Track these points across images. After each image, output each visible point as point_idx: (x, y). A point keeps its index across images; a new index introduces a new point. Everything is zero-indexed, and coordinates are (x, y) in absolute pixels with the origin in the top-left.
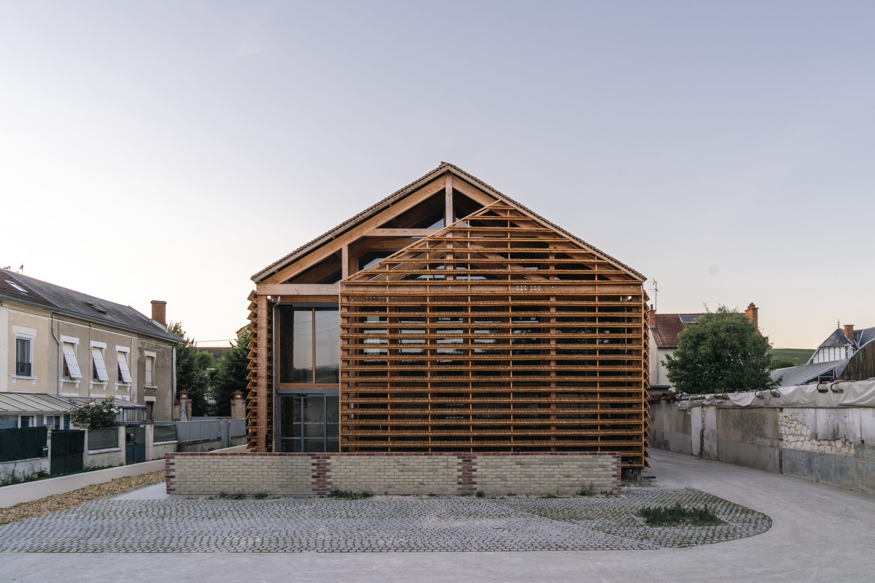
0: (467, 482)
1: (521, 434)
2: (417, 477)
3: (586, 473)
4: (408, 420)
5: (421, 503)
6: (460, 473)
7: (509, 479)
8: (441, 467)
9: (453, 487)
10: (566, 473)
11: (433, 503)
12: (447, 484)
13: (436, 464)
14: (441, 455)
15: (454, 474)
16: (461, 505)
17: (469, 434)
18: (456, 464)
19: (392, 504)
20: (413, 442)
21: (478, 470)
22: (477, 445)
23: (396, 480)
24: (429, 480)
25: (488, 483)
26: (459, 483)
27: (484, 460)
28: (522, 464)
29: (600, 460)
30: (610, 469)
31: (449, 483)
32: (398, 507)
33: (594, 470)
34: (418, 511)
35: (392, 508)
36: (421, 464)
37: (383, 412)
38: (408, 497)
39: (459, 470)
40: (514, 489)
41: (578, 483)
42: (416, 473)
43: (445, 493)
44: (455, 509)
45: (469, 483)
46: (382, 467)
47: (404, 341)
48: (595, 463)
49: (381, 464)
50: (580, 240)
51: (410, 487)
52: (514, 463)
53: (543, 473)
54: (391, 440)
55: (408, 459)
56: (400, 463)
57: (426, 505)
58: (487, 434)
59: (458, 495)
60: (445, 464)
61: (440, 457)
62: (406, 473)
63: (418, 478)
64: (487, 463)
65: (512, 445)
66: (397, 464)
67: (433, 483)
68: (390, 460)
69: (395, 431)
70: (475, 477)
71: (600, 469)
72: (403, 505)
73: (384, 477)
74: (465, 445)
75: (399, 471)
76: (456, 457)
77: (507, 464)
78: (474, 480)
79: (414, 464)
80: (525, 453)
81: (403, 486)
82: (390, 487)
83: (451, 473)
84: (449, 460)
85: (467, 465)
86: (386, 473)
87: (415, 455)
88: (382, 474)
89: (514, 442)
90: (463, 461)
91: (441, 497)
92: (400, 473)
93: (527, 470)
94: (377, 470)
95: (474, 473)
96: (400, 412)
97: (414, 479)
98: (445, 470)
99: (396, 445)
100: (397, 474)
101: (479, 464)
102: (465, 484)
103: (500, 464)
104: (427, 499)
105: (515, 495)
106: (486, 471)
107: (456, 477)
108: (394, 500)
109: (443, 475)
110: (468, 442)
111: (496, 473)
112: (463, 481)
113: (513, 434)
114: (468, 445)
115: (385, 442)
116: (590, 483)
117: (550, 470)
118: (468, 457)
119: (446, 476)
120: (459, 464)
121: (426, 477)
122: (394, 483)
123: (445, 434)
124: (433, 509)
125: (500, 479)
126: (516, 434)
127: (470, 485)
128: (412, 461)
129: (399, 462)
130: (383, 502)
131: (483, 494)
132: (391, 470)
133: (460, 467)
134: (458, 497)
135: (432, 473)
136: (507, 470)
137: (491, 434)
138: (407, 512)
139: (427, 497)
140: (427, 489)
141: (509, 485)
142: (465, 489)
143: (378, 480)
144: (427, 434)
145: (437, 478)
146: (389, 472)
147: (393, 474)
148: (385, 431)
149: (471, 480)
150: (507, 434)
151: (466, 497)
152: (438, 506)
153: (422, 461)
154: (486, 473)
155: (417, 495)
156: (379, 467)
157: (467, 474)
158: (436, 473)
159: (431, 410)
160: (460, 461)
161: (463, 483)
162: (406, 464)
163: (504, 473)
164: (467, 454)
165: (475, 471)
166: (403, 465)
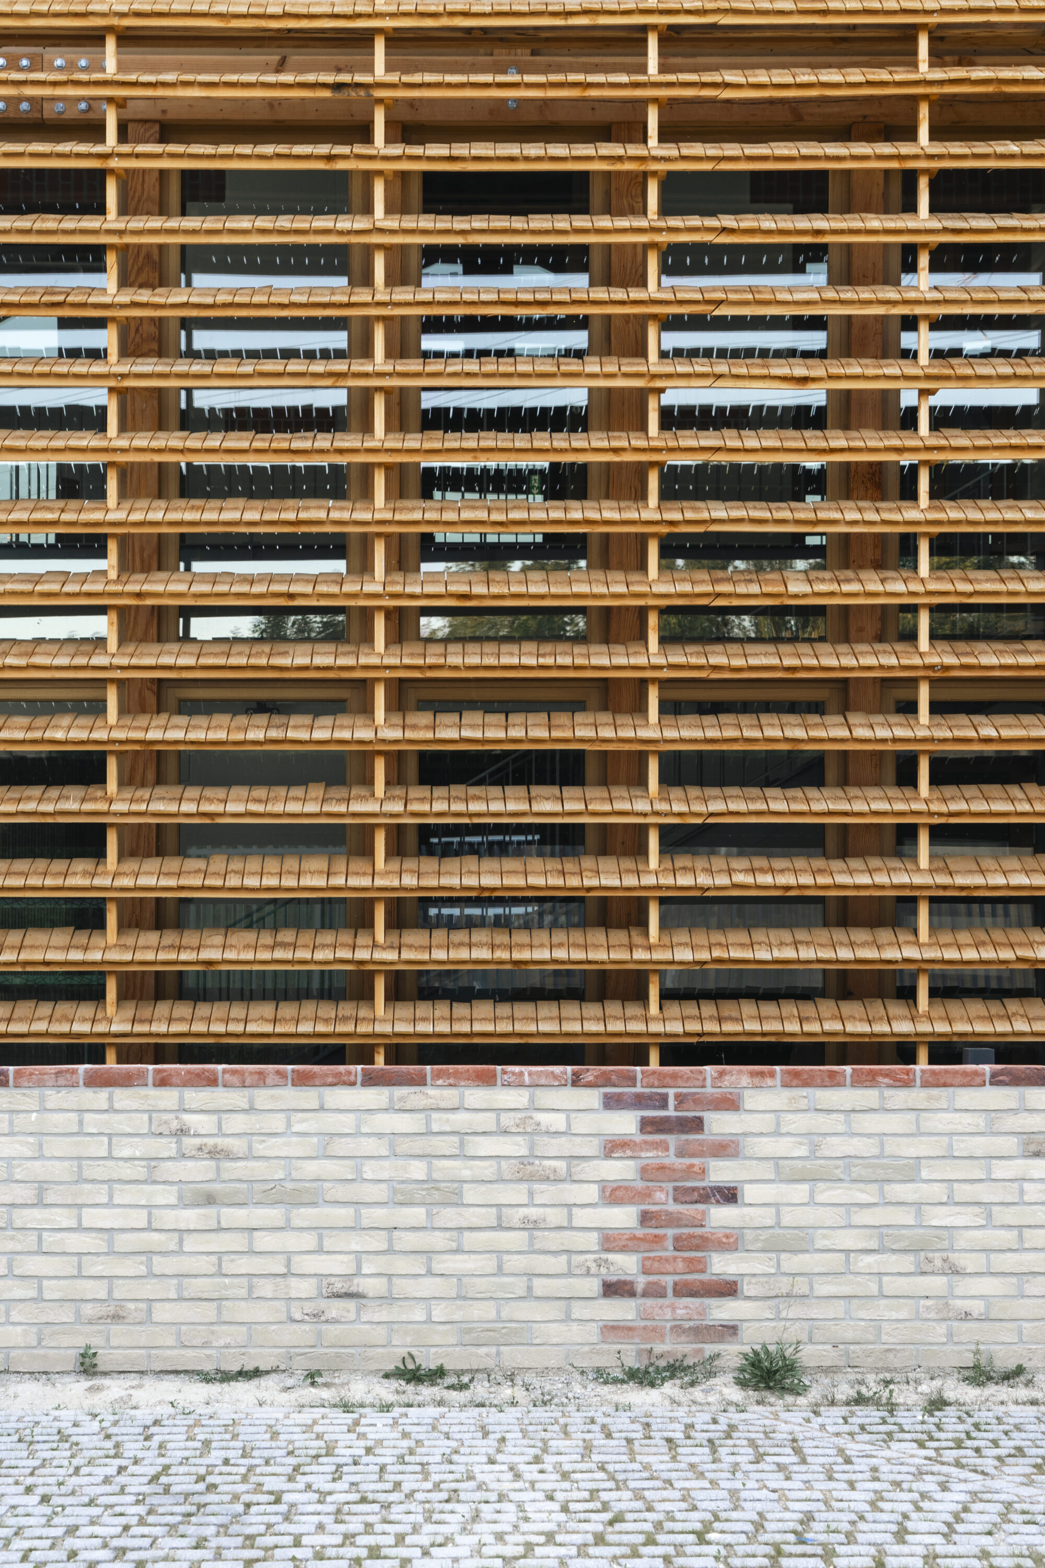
0: (668, 1280)
2: (308, 1241)
5: (340, 1435)
6: (623, 1217)
7: (971, 1262)
8: (487, 1169)
11: (432, 1434)
12: (528, 1296)
13: (446, 1144)
15: (580, 1218)
18: (592, 1147)
21: (750, 1193)
23: (161, 1264)
24: (401, 1265)
25: (825, 1287)
26: (616, 1288)
27: (798, 1122)
31: (542, 1285)
36: (338, 1146)
38: (244, 1390)
39: (614, 1195)
40: (1008, 1334)
42: (304, 1215)
43: (515, 1356)
45: (683, 1291)
46: (59, 1171)
49: (57, 1147)
51: (260, 1314)
52: (1010, 1144)
55: (248, 1108)
56: (190, 1142)
59: (604, 1377)
61: (477, 1096)
62: (232, 1216)
63: (317, 1250)
64: (814, 1140)
66: (168, 1147)
67: (427, 1287)
68: (120, 1123)
70: (729, 1242)
73: (76, 1242)
75: (185, 1202)
77: (964, 1145)
78: (725, 1265)
79: (294, 1147)
81: (208, 1312)
82: (116, 1318)
83: (556, 1217)
84: (544, 1117)
85: (670, 1159)
86: (91, 1217)
88: (63, 1218)
90: (647, 1125)
92: (191, 1217)
94: (24, 1193)
95: (722, 1216)
97: (288, 1255)
100: (170, 1218)
101: (755, 1146)
102: (654, 1292)
104: (382, 1403)
106: (810, 1202)
107: (592, 1240)
108: (146, 1411)
109: (500, 1226)
111: (880, 1217)
112: (644, 1271)
118: (681, 1103)
119: (515, 1239)
120: (615, 1147)
121: (375, 1242)
122: (148, 1288)
125: (906, 1263)
127: (693, 1302)
128: (277, 1123)
129: (182, 1132)
131: (789, 1368)
132: (125, 1195)
133: (621, 1170)
135: (417, 1214)
136: (963, 1192)
139: (385, 1388)
140: (378, 1334)
141: (977, 1308)
142: (657, 1334)
143: (29, 1265)
144: (362, 956)
145: (459, 1250)
146: (110, 1205)
147: (139, 1219)
149: (698, 1266)
151: (666, 1387)
153: (346, 1122)
154: (808, 1217)
155: (313, 1376)
156: (36, 1170)
157: (676, 1220)
158: (449, 1216)
160: (624, 1123)
161: (641, 1282)
162: (236, 1144)
163: (940, 1217)
164: (674, 1076)
165: (729, 1195)
166: (215, 1154)
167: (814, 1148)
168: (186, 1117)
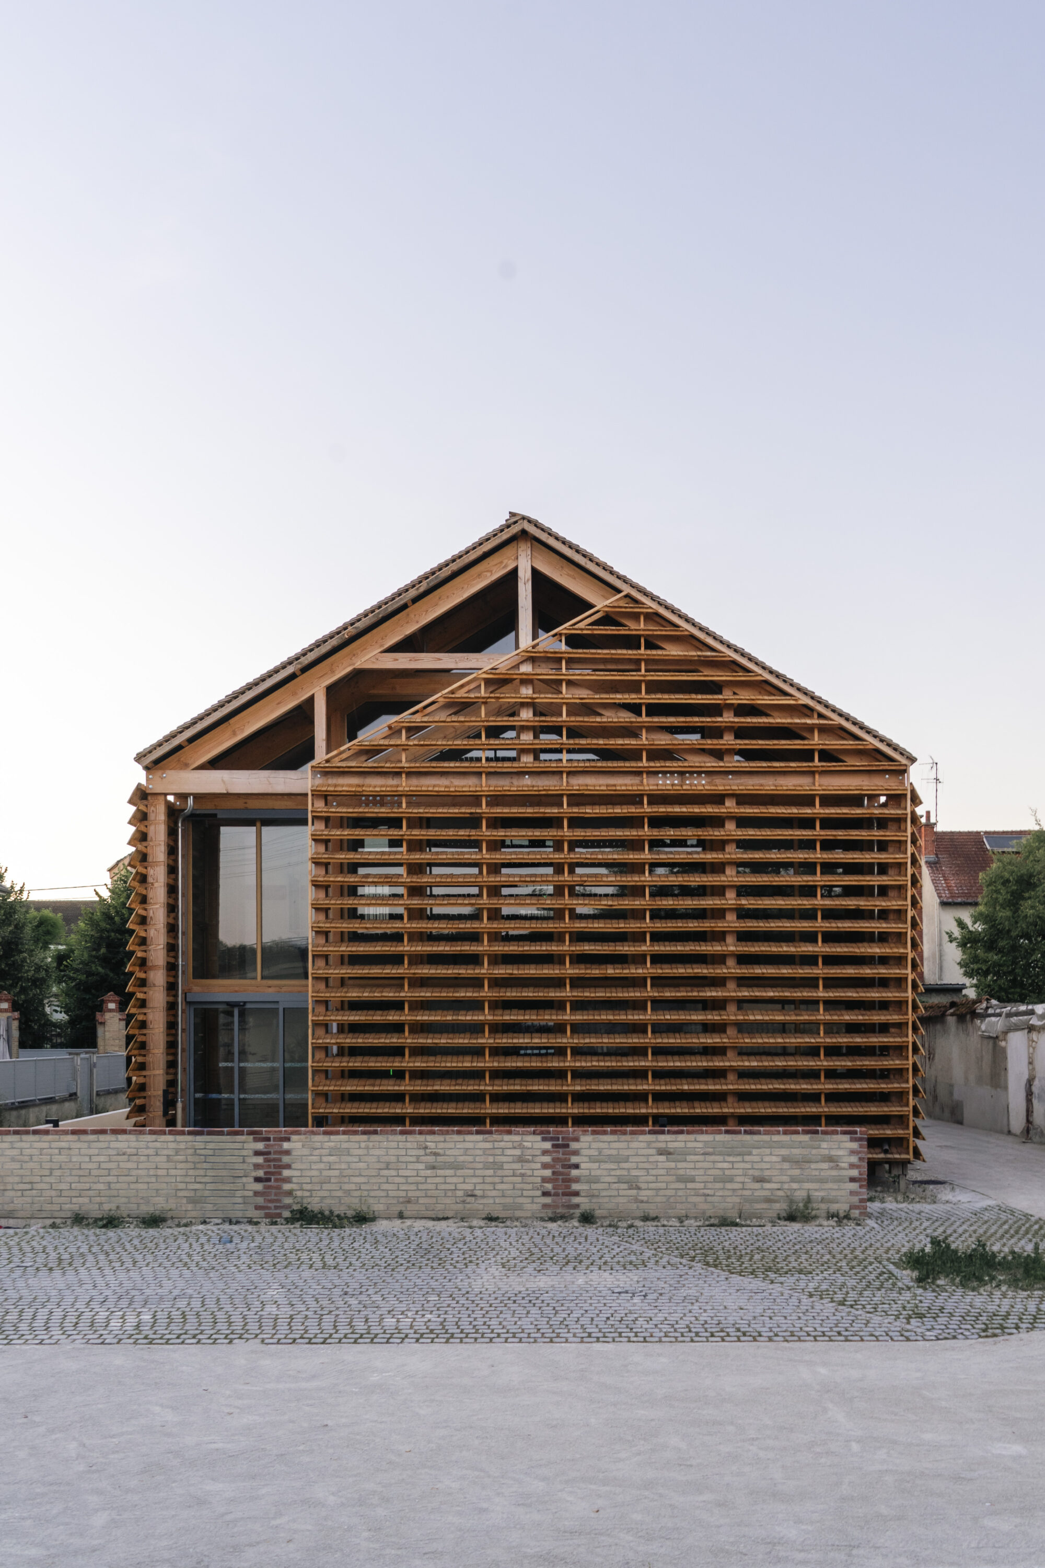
0: (560, 1191)
1: (668, 1088)
2: (461, 1180)
3: (797, 1172)
4: (444, 1059)
5: (469, 1237)
6: (548, 1173)
7: (643, 1186)
8: (510, 1159)
9: (533, 1202)
10: (757, 1173)
11: (495, 1237)
12: (522, 1196)
13: (499, 1152)
14: (509, 1133)
15: (536, 1173)
16: (549, 1241)
17: (565, 1088)
18: (539, 1152)
19: (412, 1238)
20: (453, 1105)
21: (583, 1166)
22: (581, 1111)
23: (421, 1187)
24: (487, 1187)
25: (604, 1193)
26: (545, 1194)
27: (594, 1145)
28: (670, 1154)
29: (824, 1145)
30: (845, 1165)
31: (525, 1193)
32: (425, 1246)
33: (813, 1166)
34: (463, 1254)
35: (413, 1247)
36: (469, 1152)
37: (395, 1040)
38: (443, 1224)
39: (545, 1166)
40: (652, 1206)
41: (781, 1193)
42: (459, 1172)
43: (518, 1214)
44: (535, 1250)
45: (564, 1194)
46: (393, 1159)
47: (436, 891)
48: (814, 1151)
49: (392, 1152)
50: (784, 676)
51: (448, 1201)
52: (653, 1151)
53: (710, 1172)
54: (410, 1101)
55: (445, 1141)
56: (428, 1151)
57: (478, 1240)
58: (602, 1088)
59: (542, 1219)
61: (507, 1137)
62: (440, 1172)
63: (464, 1182)
64: (600, 1150)
65: (650, 1111)
66: (422, 1152)
67: (494, 1193)
68: (409, 1145)
69: (419, 1082)
70: (577, 1180)
71: (825, 1166)
72: (434, 1240)
73: (397, 1180)
74: (558, 1111)
75: (427, 1168)
76: (539, 1138)
77: (641, 1152)
78: (575, 1187)
79: (456, 1152)
80: (676, 1129)
81: (434, 1200)
82: (409, 1202)
83: (529, 1173)
84: (525, 1144)
85: (561, 1156)
86: (401, 1173)
87: (459, 1133)
88: (393, 1173)
89: (655, 1105)
90: (554, 1146)
91: (508, 1223)
92: (429, 1172)
93: (680, 1165)
94: (383, 1166)
95: (574, 1172)
96: (429, 1041)
97: (456, 1184)
98: (517, 1166)
99: (422, 1111)
100: (422, 1173)
101: (584, 1152)
102: (556, 1195)
103: (626, 1153)
104: (481, 1228)
105: (655, 1219)
106: (599, 1168)
107: (539, 1180)
108: (416, 1230)
109: (514, 1176)
110: (564, 1105)
111: (618, 1173)
112: (554, 1188)
113: (651, 1087)
114: (564, 1111)
115: (400, 1105)
116: (804, 1194)
117: (725, 1165)
118: (563, 1138)
119: (519, 1179)
120: (545, 1152)
121: (480, 1180)
122: (418, 1194)
123: (518, 1088)
124: (493, 1249)
125: (625, 1186)
126: (657, 1088)
127: (567, 1198)
128: (452, 1145)
129: (426, 1148)
130: (394, 1235)
131: (593, 1217)
132: (410, 1166)
133: (547, 1159)
134: (542, 1223)
135: (491, 1172)
136: (641, 1165)
137: (609, 1087)
138: (442, 1255)
139: (482, 1223)
140: (481, 1207)
141: (645, 1199)
142: (557, 1207)
143: (385, 1187)
144: (482, 1088)
145: (502, 1183)
146: (406, 1169)
147: (414, 1173)
148: (398, 1082)
149: (569, 1187)
150: (640, 1088)
151: (559, 1223)
152: (503, 1244)
153: (471, 1145)
154: (598, 1173)
155: (462, 1219)
156: (386, 1159)
157: (562, 1173)
158: (500, 1173)
159: (489, 1038)
160: (548, 1145)
161: (553, 1191)
162: (441, 1152)
163: (634, 1173)
164: (561, 1132)
165: (577, 1166)
166: (436, 1154)
167: (600, 1153)
168: (428, 1144)
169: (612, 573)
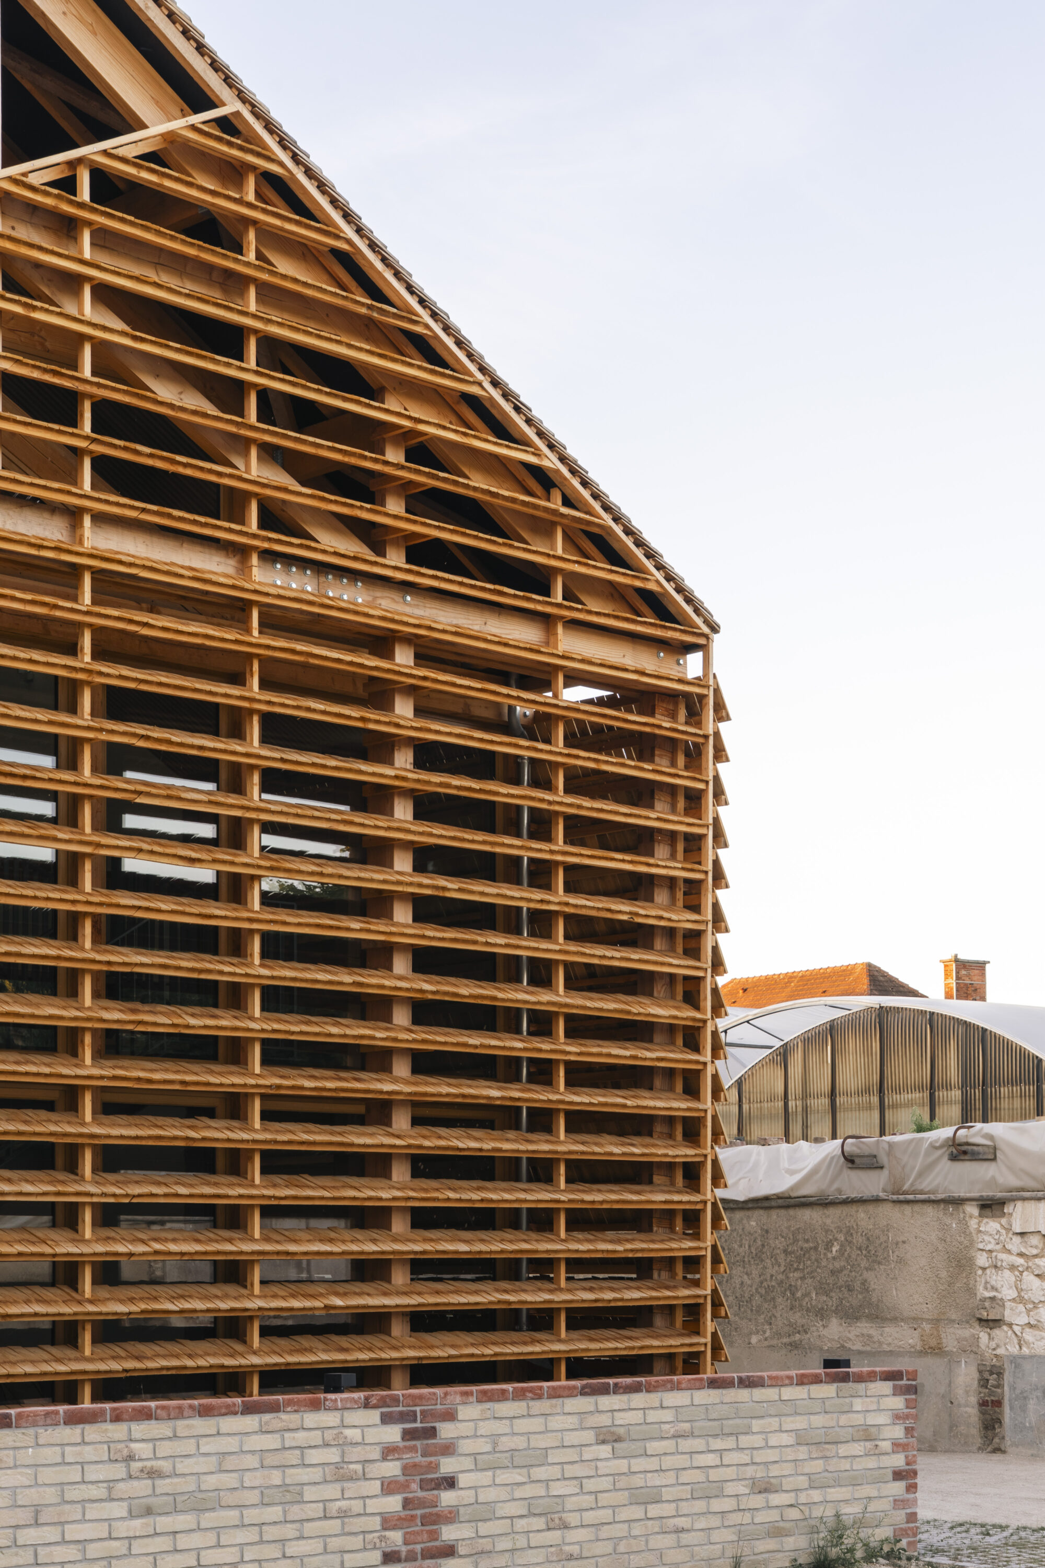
0: (418, 1548)
2: (211, 1539)
3: (817, 1466)
6: (394, 1503)
7: (573, 1519)
8: (315, 1474)
10: (760, 1473)
13: (293, 1457)
14: (316, 1406)
15: (370, 1506)
18: (376, 1454)
21: (462, 1480)
25: (500, 1545)
26: (390, 1558)
27: (486, 1428)
28: (618, 1439)
29: (858, 1404)
30: (886, 1446)
31: (348, 1560)
33: (843, 1450)
36: (229, 1462)
39: (389, 1487)
41: (794, 1514)
42: (208, 1519)
45: (426, 1554)
46: (50, 1495)
48: (844, 1420)
49: (46, 1476)
52: (589, 1436)
53: (685, 1477)
55: (173, 1437)
56: (136, 1466)
60: (332, 1455)
61: (312, 1418)
62: (164, 1523)
64: (494, 1439)
66: (119, 1471)
68: (89, 1453)
70: (451, 1517)
71: (857, 1448)
75: (132, 1514)
76: (374, 1416)
77: (568, 1438)
78: (449, 1533)
79: (198, 1466)
80: (628, 1380)
83: (357, 1506)
84: (348, 1432)
85: (419, 1459)
86: (73, 1532)
87: (205, 1412)
88: (51, 1534)
90: (408, 1435)
92: (137, 1526)
93: (639, 1464)
94: (24, 1516)
95: (447, 1498)
98: (331, 1491)
100: (122, 1529)
101: (465, 1446)
103: (540, 1442)
106: (492, 1484)
107: (376, 1522)
109: (325, 1516)
111: (528, 1491)
112: (406, 1543)
116: (830, 1512)
117: (710, 1459)
118: (424, 1415)
119: (334, 1526)
120: (389, 1452)
125: (539, 1523)
128: (188, 1447)
129: (131, 1458)
132: (93, 1512)
133: (392, 1469)
135: (275, 1513)
136: (568, 1471)
146: (84, 1520)
147: (104, 1530)
149: (434, 1535)
153: (231, 1444)
154: (491, 1495)
156: (32, 1496)
157: (422, 1504)
158: (296, 1512)
160: (393, 1434)
161: (404, 1549)
162: (165, 1466)
163: (558, 1489)
164: (421, 1397)
165: (450, 1483)
166: (153, 1474)
167: (495, 1444)
168: (135, 1446)
169: (201, 48)
